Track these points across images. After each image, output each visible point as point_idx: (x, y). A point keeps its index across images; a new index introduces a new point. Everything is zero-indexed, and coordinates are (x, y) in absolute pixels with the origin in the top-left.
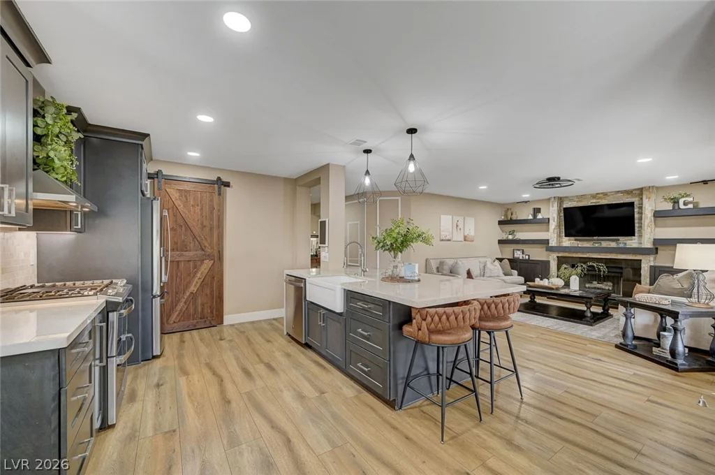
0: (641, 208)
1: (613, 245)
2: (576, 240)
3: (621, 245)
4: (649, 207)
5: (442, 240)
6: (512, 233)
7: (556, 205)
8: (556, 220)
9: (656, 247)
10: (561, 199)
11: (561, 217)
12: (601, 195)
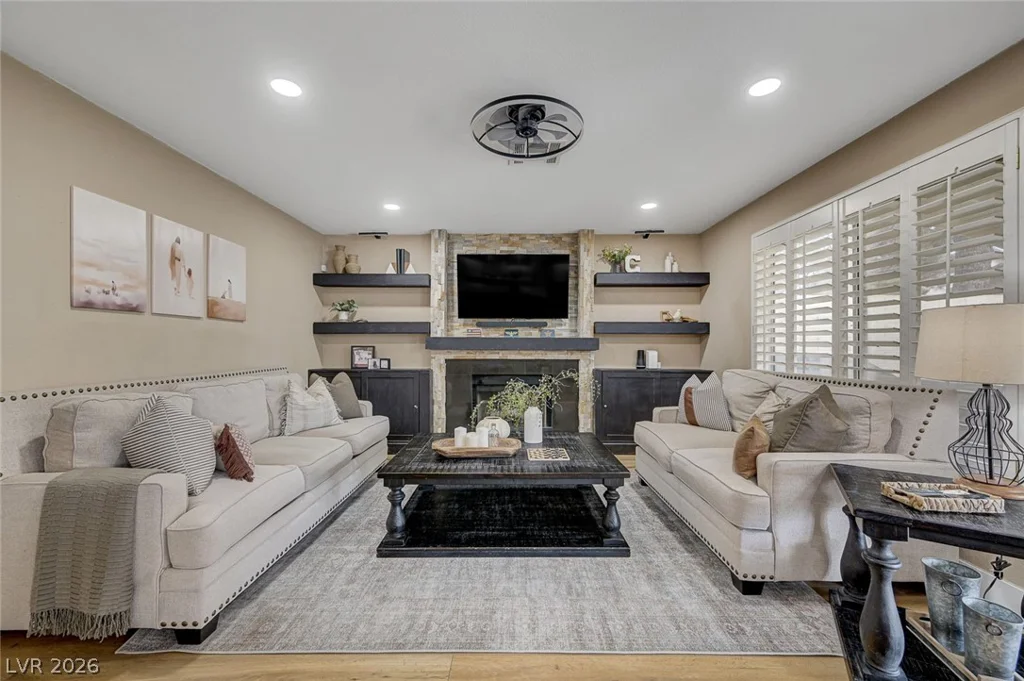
0: (577, 267)
1: (535, 333)
2: (478, 325)
3: (548, 335)
4: (590, 265)
5: (88, 305)
6: (348, 307)
7: (442, 247)
8: (443, 281)
9: (597, 337)
10: (449, 237)
11: (449, 275)
12: (516, 239)
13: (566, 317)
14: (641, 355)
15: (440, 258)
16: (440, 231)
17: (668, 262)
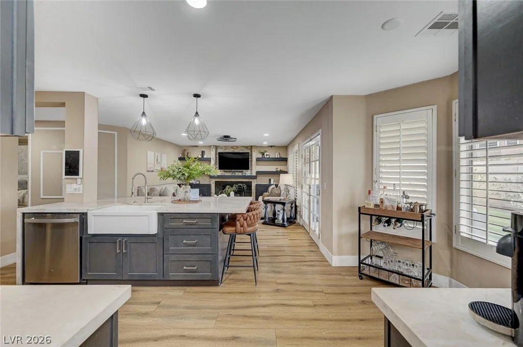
0: (251, 156)
1: (240, 174)
2: (224, 171)
3: (244, 174)
4: (255, 155)
5: (148, 171)
7: (214, 150)
8: (214, 159)
9: (257, 175)
10: (216, 146)
11: (216, 157)
12: (236, 148)
13: (249, 169)
14: (270, 180)
15: (214, 153)
16: (213, 145)
17: (277, 155)
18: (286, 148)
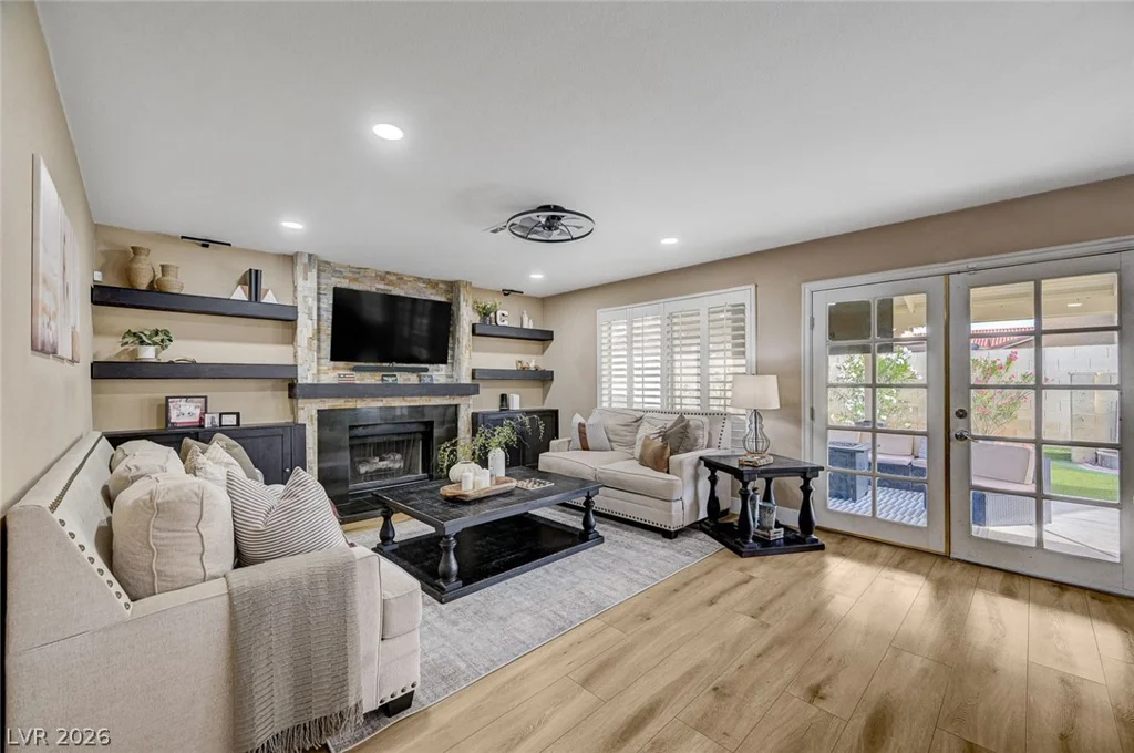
0: (456, 315)
1: (414, 379)
3: (427, 380)
6: (162, 338)
8: (315, 317)
9: (475, 382)
11: (321, 310)
12: (394, 278)
13: (445, 362)
14: (504, 398)
15: (310, 289)
16: (310, 256)
17: (525, 319)
18: (546, 302)
